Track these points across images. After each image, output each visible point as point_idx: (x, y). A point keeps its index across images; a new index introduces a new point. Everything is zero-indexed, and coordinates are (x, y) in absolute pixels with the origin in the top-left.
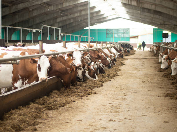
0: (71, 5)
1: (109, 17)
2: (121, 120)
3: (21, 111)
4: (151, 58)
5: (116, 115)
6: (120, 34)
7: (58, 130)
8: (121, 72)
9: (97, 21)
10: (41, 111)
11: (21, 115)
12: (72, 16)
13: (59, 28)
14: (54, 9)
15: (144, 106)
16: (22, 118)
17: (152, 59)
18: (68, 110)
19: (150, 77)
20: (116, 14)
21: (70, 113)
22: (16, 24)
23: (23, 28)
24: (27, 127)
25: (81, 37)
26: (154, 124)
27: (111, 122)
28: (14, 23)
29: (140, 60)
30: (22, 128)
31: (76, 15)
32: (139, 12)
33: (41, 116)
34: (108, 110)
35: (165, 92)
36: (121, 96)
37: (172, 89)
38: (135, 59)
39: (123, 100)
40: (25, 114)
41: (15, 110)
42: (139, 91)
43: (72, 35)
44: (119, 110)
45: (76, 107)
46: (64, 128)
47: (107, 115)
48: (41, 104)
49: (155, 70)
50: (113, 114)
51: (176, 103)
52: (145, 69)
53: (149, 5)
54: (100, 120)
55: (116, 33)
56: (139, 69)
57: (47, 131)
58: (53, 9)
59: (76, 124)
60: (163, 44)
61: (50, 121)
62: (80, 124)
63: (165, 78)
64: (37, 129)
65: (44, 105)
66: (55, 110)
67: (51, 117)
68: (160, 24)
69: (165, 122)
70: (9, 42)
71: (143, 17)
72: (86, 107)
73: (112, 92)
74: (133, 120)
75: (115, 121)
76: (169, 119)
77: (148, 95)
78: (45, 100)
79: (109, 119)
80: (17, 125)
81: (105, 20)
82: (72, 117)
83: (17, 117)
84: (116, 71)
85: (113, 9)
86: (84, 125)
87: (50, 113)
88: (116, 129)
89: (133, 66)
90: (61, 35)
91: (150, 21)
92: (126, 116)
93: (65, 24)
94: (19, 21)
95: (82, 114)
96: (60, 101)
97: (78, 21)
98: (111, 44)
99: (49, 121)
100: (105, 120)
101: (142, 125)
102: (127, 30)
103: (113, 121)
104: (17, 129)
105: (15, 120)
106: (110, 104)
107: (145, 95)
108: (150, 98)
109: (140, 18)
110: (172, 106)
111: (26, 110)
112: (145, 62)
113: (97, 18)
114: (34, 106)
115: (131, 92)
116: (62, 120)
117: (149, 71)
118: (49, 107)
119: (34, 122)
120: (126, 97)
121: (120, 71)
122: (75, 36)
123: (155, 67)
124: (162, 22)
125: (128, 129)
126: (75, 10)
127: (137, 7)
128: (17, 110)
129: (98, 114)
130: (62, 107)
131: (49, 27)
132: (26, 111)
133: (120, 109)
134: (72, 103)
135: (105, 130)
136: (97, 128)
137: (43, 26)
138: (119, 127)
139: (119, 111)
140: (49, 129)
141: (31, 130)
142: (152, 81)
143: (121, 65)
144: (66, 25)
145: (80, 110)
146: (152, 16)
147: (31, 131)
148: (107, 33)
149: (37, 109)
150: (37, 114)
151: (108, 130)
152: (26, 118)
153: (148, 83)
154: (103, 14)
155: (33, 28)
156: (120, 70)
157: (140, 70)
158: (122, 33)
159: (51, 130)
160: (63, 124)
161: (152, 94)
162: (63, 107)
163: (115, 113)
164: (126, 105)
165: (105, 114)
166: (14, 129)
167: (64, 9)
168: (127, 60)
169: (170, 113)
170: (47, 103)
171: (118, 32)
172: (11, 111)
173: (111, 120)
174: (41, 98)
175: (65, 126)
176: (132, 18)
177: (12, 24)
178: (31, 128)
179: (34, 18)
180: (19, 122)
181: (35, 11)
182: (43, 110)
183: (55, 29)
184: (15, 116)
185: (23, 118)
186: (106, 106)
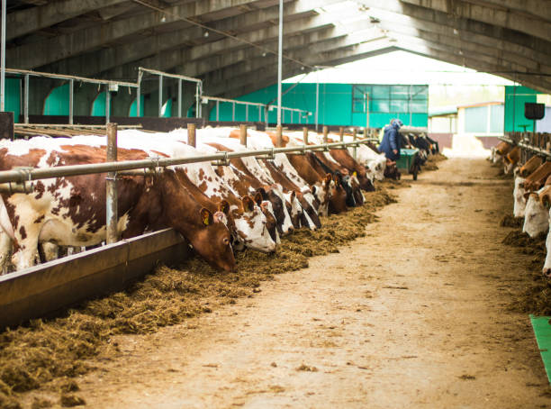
0: (234, 5)
1: (361, 45)
2: (337, 368)
3: (36, 334)
4: (488, 182)
5: (325, 353)
6: (398, 104)
7: (139, 391)
8: (379, 226)
9: (323, 58)
10: (101, 334)
11: (34, 345)
12: (241, 41)
13: (194, 80)
14: (182, 18)
15: (419, 329)
16: (38, 355)
17: (489, 185)
18: (183, 335)
19: (463, 244)
20: (385, 37)
21: (189, 343)
22: (57, 62)
23: (78, 78)
24: (51, 380)
25: (267, 108)
26: (431, 381)
27: (304, 374)
28: (53, 60)
29: (450, 189)
30: (34, 380)
31: (254, 37)
32: (455, 32)
33: (97, 350)
34: (304, 340)
35: (495, 290)
36: (356, 300)
37: (521, 280)
38: (434, 184)
39: (358, 310)
40: (49, 342)
41: (18, 330)
42: (417, 286)
43: (238, 102)
44: (339, 338)
45: (210, 328)
46: (157, 387)
47: (297, 352)
48: (103, 317)
49: (489, 221)
50: (317, 350)
51: (519, 323)
52: (458, 219)
53: (485, 11)
54: (272, 368)
55: (385, 99)
56: (440, 217)
57: (107, 392)
58: (176, 18)
59: (197, 375)
60: (526, 139)
61: (124, 365)
62: (210, 376)
63: (509, 248)
64: (80, 387)
65: (114, 317)
66: (144, 334)
67: (128, 353)
68: (527, 73)
69: (464, 377)
70: (30, 122)
71: (472, 47)
72: (242, 327)
73: (331, 286)
74: (372, 370)
75: (315, 370)
76: (480, 369)
77: (440, 298)
78: (118, 303)
79: (300, 365)
80: (21, 373)
81: (349, 54)
82: (192, 355)
83: (24, 350)
84: (363, 221)
85: (375, 21)
86: (219, 380)
87: (128, 344)
88: (313, 394)
89: (422, 206)
90: (201, 100)
91: (495, 62)
92: (352, 358)
93: (218, 65)
94: (69, 53)
95: (224, 348)
96: (164, 308)
97: (262, 57)
98: (358, 135)
99: (119, 366)
100: (286, 367)
101: (393, 384)
102: (420, 89)
103: (309, 370)
104: (20, 384)
105: (16, 358)
106: (316, 320)
107: (431, 298)
108: (443, 307)
109: (461, 53)
110: (503, 333)
111: (54, 331)
112: (464, 195)
113: (324, 50)
114: (79, 320)
115: (390, 287)
116: (160, 363)
117: (469, 223)
118: (126, 324)
119: (71, 366)
120: (371, 302)
121: (376, 221)
122: (250, 106)
123: (492, 213)
124: (532, 66)
125: (349, 395)
126: (250, 21)
127: (449, 17)
128: (25, 331)
129: (271, 350)
130: (168, 327)
131: (162, 74)
132: (53, 333)
133: (341, 336)
134: (203, 314)
135: (280, 394)
136: (257, 387)
137: (145, 72)
138: (325, 386)
139: (336, 343)
140: (114, 388)
141: (62, 387)
142: (468, 257)
143: (383, 203)
144: (224, 69)
145: (219, 335)
146: (499, 45)
147: (60, 391)
148: (355, 96)
149: (87, 329)
150: (87, 344)
151: (289, 394)
152: (50, 353)
153: (452, 262)
154: (343, 37)
155: (109, 79)
156: (376, 219)
157: (442, 219)
158: (403, 99)
159: (119, 390)
160: (159, 376)
161: (453, 295)
162: (171, 325)
163: (324, 348)
164: (364, 325)
165: (294, 349)
166: (10, 385)
167: (215, 18)
168: (409, 189)
169: (492, 352)
170: (124, 312)
171: (390, 95)
172: (6, 331)
173: (303, 368)
174: (108, 297)
175: (165, 380)
176: (438, 51)
177: (45, 62)
178: (62, 383)
179: (117, 45)
180: (28, 365)
181: (121, 24)
182: (108, 333)
183: (184, 82)
184: (17, 348)
185: (41, 352)
186: (302, 328)
